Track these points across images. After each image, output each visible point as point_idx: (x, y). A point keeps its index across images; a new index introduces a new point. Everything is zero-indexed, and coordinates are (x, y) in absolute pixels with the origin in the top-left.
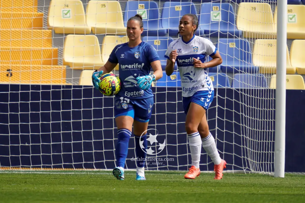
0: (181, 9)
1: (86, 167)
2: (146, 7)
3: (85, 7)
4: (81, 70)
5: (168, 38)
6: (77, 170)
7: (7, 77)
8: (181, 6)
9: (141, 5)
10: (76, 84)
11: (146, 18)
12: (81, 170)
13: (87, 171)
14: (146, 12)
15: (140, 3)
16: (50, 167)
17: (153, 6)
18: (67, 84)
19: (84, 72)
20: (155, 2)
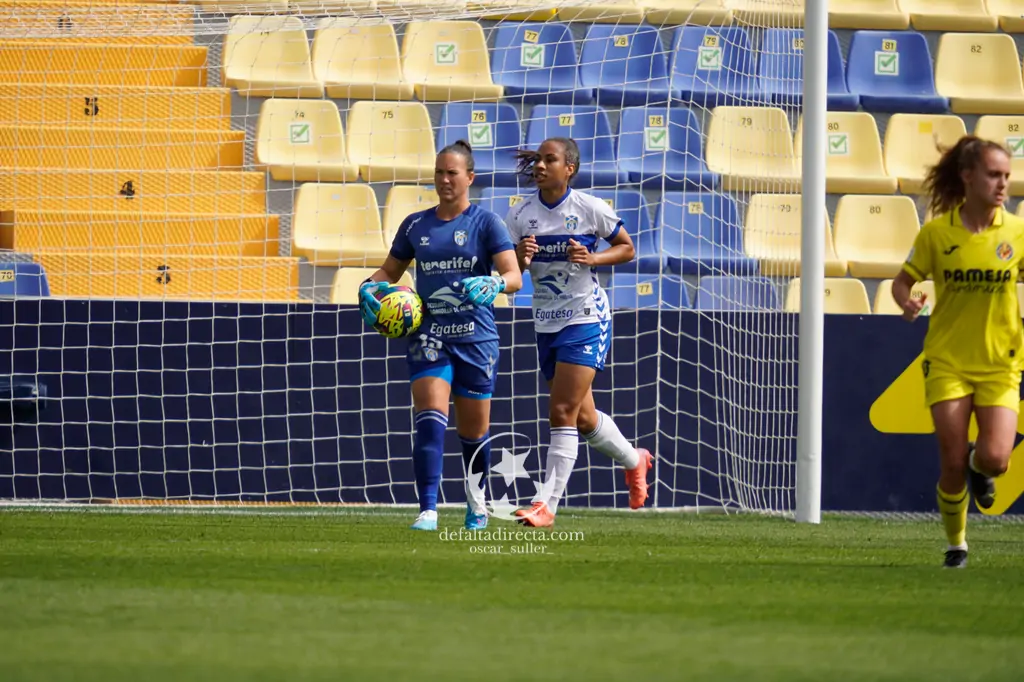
0: (572, 122)
1: (347, 500)
2: (490, 118)
3: (345, 117)
4: (335, 268)
6: (324, 505)
7: (157, 285)
8: (573, 115)
9: (479, 112)
10: (323, 302)
11: (491, 144)
12: (334, 505)
13: (349, 509)
14: (490, 130)
15: (476, 108)
16: (261, 499)
17: (507, 114)
18: (302, 301)
19: (343, 273)
20: (511, 106)
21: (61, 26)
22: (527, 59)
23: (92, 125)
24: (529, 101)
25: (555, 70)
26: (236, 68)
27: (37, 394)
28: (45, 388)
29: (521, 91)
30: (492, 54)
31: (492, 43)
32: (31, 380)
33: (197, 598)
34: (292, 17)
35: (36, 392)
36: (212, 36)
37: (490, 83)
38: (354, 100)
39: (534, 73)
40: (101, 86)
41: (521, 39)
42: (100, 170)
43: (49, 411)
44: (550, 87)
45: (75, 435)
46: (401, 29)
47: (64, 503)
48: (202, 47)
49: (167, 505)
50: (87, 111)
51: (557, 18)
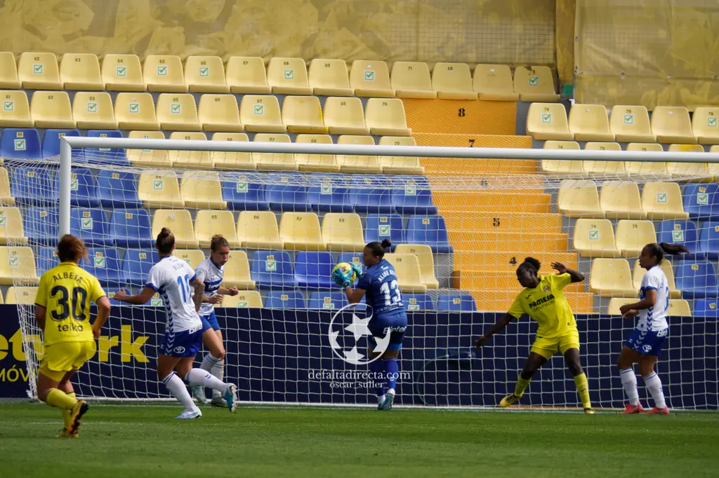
1: (615, 407)
2: (683, 228)
3: (615, 228)
4: (610, 298)
5: (707, 262)
6: (605, 409)
9: (678, 225)
10: (604, 314)
11: (683, 240)
12: (609, 409)
13: (616, 411)
14: (683, 234)
15: (676, 223)
16: (575, 406)
17: (691, 226)
18: (594, 313)
19: (614, 300)
20: (692, 222)
21: (482, 185)
22: (700, 201)
23: (497, 231)
24: (701, 220)
25: (713, 206)
26: (564, 205)
27: (471, 356)
28: (474, 354)
29: (697, 215)
30: (683, 198)
31: (684, 193)
32: (468, 350)
33: (547, 452)
34: (590, 181)
35: (470, 356)
36: (553, 190)
37: (682, 211)
38: (619, 219)
39: (704, 207)
40: (501, 213)
41: (697, 191)
42: (501, 252)
43: (477, 364)
44: (711, 213)
45: (489, 376)
46: (641, 186)
47: (483, 408)
48: (547, 194)
49: (531, 408)
50: (494, 224)
51: (714, 181)
